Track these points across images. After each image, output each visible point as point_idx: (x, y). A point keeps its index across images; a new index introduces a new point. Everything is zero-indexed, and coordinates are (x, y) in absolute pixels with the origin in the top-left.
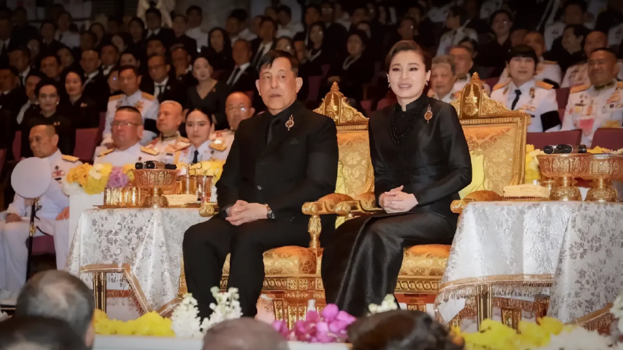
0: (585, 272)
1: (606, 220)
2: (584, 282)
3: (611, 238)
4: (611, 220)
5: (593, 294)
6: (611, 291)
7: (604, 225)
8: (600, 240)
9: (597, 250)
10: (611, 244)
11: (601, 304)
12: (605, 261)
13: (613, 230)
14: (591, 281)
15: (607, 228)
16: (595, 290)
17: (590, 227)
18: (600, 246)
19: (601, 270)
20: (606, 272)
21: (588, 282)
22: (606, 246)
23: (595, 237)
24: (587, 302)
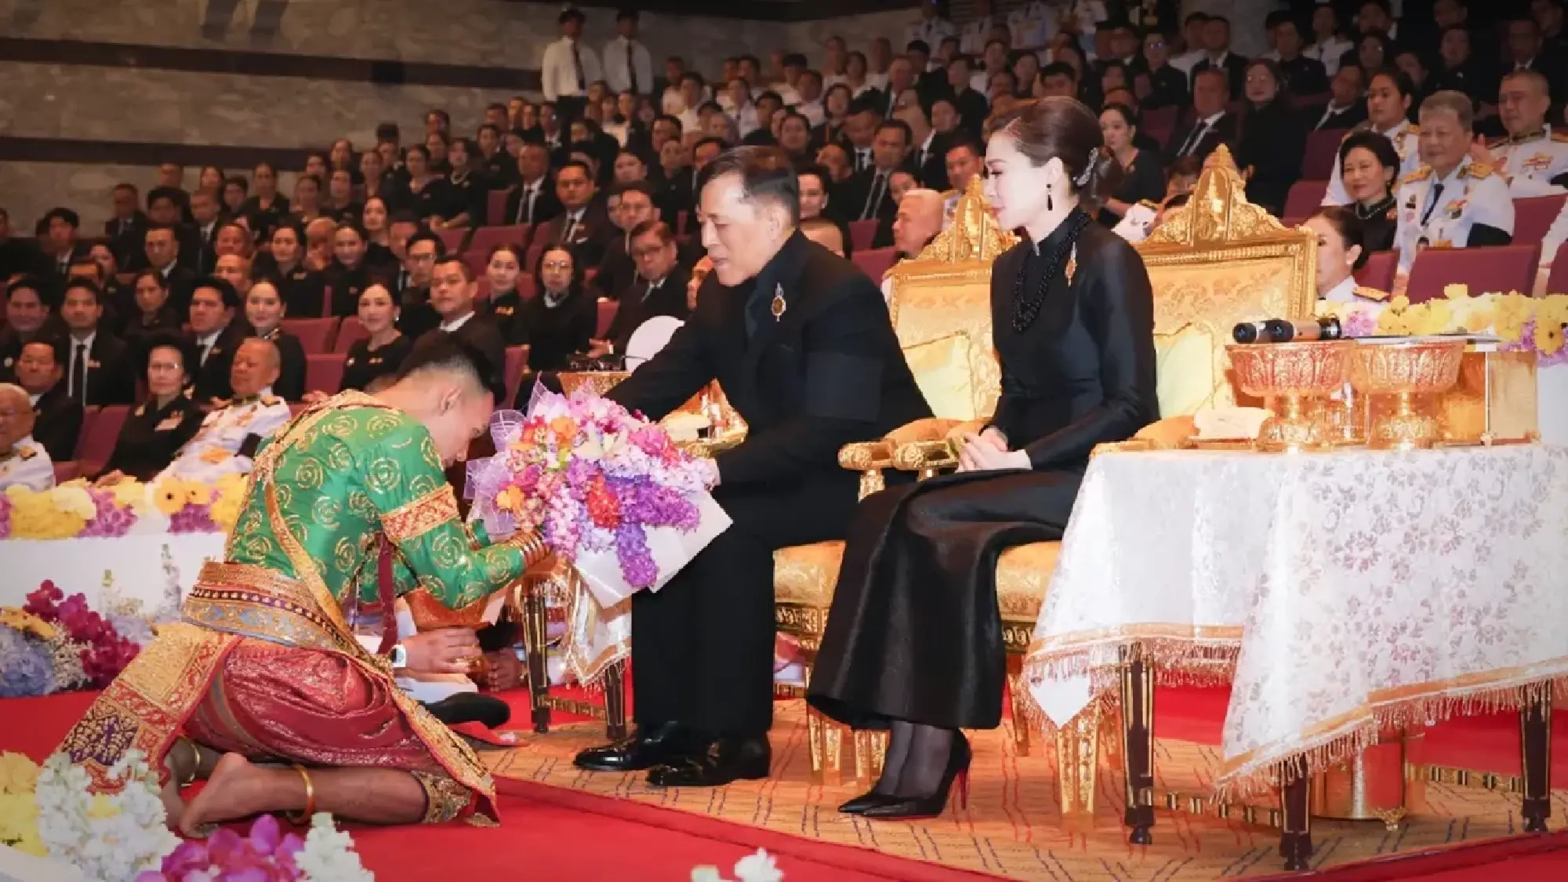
1: (1392, 495)
2: (1307, 648)
3: (1407, 535)
4: (1405, 496)
6: (1409, 658)
7: (1385, 507)
8: (1372, 542)
9: (1365, 564)
10: (1406, 549)
11: (1352, 699)
12: (1389, 593)
13: (1413, 516)
14: (1326, 647)
15: (1395, 514)
16: (1337, 664)
17: (1342, 515)
18: (1375, 555)
19: (1378, 612)
20: (1393, 615)
21: (1316, 649)
22: (1393, 556)
23: (1357, 536)
24: (1313, 696)
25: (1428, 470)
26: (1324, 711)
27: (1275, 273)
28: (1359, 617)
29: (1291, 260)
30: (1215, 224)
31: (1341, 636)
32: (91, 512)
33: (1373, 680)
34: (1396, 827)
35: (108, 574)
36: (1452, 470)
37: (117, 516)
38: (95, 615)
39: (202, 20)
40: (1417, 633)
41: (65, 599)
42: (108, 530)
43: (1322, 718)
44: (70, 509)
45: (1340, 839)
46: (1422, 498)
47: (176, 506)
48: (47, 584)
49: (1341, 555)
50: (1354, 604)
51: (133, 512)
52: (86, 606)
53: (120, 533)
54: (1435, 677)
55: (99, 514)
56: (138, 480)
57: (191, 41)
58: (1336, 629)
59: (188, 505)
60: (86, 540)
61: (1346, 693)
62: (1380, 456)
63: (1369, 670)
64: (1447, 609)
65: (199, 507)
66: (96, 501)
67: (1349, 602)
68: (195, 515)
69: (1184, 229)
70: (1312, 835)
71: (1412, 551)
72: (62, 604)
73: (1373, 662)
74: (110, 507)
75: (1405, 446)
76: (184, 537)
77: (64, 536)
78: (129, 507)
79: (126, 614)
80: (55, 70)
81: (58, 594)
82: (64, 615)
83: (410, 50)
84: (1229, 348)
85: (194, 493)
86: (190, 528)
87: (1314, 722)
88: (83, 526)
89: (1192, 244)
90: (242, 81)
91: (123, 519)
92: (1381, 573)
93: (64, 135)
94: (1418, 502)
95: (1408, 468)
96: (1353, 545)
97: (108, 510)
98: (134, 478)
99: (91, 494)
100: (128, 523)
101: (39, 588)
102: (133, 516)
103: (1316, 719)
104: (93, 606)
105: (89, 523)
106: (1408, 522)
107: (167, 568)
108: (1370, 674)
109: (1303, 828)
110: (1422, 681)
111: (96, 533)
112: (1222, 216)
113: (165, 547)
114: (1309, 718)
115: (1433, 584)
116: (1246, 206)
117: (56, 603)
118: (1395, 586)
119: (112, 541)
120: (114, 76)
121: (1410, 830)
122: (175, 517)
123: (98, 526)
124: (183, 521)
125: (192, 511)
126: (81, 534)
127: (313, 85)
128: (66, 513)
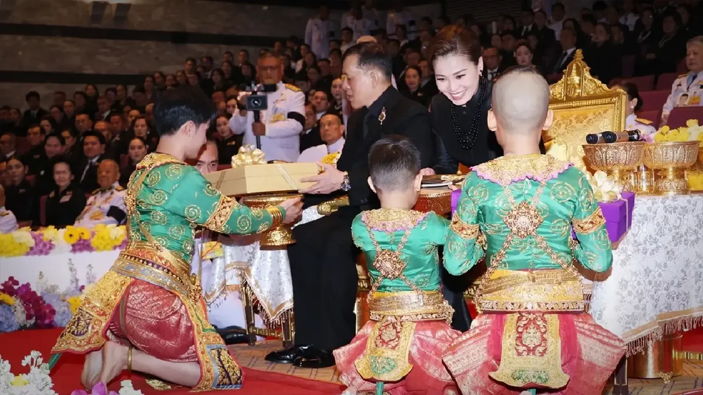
0: (627, 282)
1: (666, 217)
2: (625, 293)
3: (674, 237)
5: (636, 307)
6: (675, 298)
7: (662, 223)
8: (656, 241)
9: (652, 253)
10: (673, 244)
11: (648, 318)
12: (665, 265)
13: (676, 227)
14: (634, 292)
15: (668, 226)
16: (640, 301)
17: (641, 227)
18: (658, 247)
19: (660, 275)
20: (667, 277)
21: (630, 294)
22: (666, 247)
23: (648, 238)
24: (628, 317)
25: (683, 205)
26: (634, 324)
27: (605, 112)
28: (651, 278)
29: (613, 105)
30: (575, 88)
31: (642, 287)
32: (32, 243)
33: (658, 309)
34: (669, 381)
35: (41, 273)
36: (695, 205)
37: (45, 245)
38: (34, 293)
39: (90, 14)
40: (679, 285)
41: (20, 285)
42: (41, 252)
43: (633, 328)
44: (22, 242)
45: (642, 388)
46: (680, 219)
47: (74, 240)
48: (11, 278)
49: (641, 247)
50: (647, 272)
51: (53, 243)
52: (30, 289)
53: (47, 253)
54: (688, 307)
55: (36, 244)
56: (55, 228)
57: (85, 24)
58: (639, 284)
59: (80, 239)
60: (30, 257)
61: (644, 315)
62: (659, 199)
63: (655, 304)
64: (693, 274)
65: (85, 240)
66: (34, 238)
67: (645, 271)
68: (83, 244)
69: (560, 91)
70: (629, 386)
71: (676, 245)
72: (19, 288)
73: (657, 300)
74: (41, 241)
75: (671, 193)
76: (79, 255)
77: (20, 255)
78: (51, 241)
79: (50, 292)
80: (20, 38)
81: (17, 283)
82: (20, 293)
83: (190, 27)
84: (584, 146)
85: (83, 234)
86: (81, 250)
87: (628, 330)
88: (28, 250)
89: (565, 99)
90: (110, 42)
91: (48, 247)
92: (661, 256)
93: (26, 69)
94: (678, 221)
95: (673, 204)
96: (647, 242)
97: (40, 242)
98: (54, 227)
99: (32, 234)
100: (50, 248)
101: (7, 280)
102: (53, 245)
103: (630, 328)
104: (33, 288)
105: (32, 249)
106: (674, 231)
107: (71, 269)
108: (656, 306)
109: (624, 383)
110: (682, 309)
111: (35, 253)
112: (579, 85)
113: (70, 260)
114: (626, 328)
115: (687, 261)
116: (591, 80)
117: (16, 287)
118: (668, 262)
119: (43, 257)
120: (48, 41)
121: (676, 383)
122: (73, 245)
123: (35, 250)
124: (78, 247)
125: (82, 242)
126: (28, 254)
127: (144, 44)
128: (20, 244)
